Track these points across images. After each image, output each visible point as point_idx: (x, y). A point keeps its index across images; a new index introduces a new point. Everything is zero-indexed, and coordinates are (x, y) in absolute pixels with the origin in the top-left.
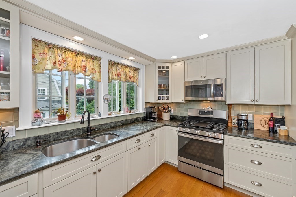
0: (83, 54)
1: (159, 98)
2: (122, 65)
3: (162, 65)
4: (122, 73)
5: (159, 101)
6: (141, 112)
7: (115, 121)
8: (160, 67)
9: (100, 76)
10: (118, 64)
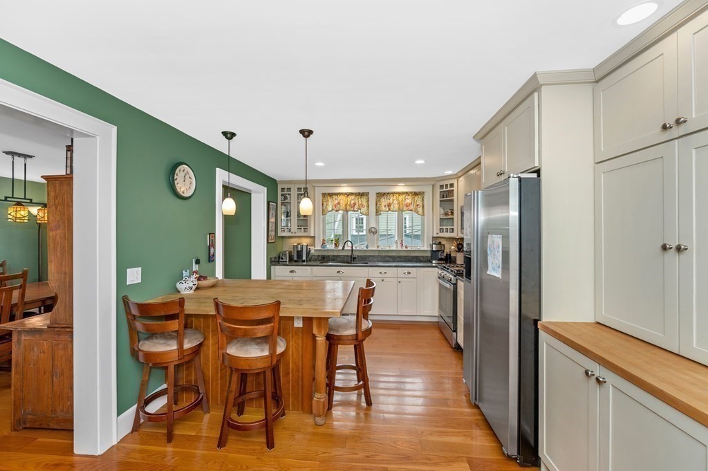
0: (352, 194)
1: (441, 230)
2: (393, 193)
3: (444, 183)
4: (395, 202)
5: (441, 235)
6: (426, 249)
7: (384, 254)
8: (442, 187)
9: (368, 209)
10: (389, 193)
